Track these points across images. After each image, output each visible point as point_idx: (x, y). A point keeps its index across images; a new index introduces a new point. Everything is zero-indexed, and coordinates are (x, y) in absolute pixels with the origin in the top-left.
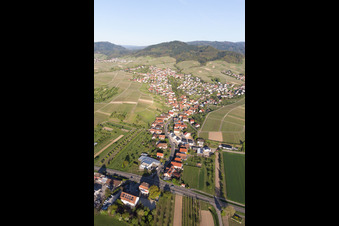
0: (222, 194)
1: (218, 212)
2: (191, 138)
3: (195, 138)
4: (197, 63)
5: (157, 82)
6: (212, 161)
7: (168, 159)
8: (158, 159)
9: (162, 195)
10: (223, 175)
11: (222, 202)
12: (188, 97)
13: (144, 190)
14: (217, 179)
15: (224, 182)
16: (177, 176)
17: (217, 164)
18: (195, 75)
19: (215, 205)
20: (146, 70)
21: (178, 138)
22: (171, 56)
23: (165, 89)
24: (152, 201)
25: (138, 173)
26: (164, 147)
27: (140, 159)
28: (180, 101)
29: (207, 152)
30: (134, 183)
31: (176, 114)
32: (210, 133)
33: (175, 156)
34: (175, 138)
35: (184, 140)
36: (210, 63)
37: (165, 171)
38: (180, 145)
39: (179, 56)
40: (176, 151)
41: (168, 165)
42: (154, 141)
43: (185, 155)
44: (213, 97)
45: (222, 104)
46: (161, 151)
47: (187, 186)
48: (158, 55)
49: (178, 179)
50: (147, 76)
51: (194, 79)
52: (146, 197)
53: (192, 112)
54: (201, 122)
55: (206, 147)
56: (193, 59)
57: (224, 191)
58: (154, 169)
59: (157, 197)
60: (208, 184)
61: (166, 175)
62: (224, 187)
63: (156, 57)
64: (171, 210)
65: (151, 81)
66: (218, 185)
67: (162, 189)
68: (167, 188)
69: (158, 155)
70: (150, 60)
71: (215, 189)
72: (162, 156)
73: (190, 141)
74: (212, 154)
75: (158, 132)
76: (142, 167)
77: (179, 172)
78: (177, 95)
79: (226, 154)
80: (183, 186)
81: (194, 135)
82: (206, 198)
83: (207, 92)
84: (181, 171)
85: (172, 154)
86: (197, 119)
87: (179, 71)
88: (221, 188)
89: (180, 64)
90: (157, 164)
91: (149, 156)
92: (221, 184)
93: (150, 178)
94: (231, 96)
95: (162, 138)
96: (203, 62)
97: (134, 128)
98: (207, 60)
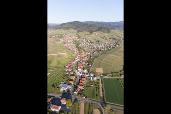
0: (104, 99)
1: (103, 109)
2: (87, 72)
3: (89, 72)
4: (88, 33)
5: (68, 43)
6: (98, 83)
7: (75, 84)
8: (70, 84)
9: (73, 104)
10: (104, 90)
11: (104, 104)
12: (84, 51)
13: (64, 102)
14: (101, 92)
15: (104, 93)
16: (81, 93)
17: (101, 84)
18: (87, 39)
19: (101, 105)
20: (61, 37)
21: (80, 73)
22: (74, 29)
23: (72, 47)
24: (68, 108)
25: (60, 93)
26: (73, 78)
27: (61, 85)
28: (80, 53)
29: (95, 79)
30: (58, 99)
31: (79, 60)
32: (97, 69)
33: (79, 82)
34: (79, 73)
35: (83, 73)
36: (95, 33)
37: (75, 91)
38: (81, 76)
39: (79, 29)
40: (80, 80)
41: (76, 87)
42: (68, 75)
43: (84, 81)
44: (97, 50)
45: (102, 54)
46: (72, 80)
47: (86, 97)
48: (68, 28)
49: (81, 94)
50: (62, 40)
51: (87, 41)
52: (65, 105)
53: (87, 59)
54: (92, 63)
55: (95, 76)
56: (86, 30)
57: (105, 98)
58: (68, 90)
59: (71, 105)
60: (97, 95)
61: (75, 92)
62: (105, 96)
63: (66, 29)
64: (78, 111)
65: (64, 43)
66: (102, 95)
67: (73, 100)
68: (76, 100)
69: (70, 82)
70: (63, 31)
71: (100, 97)
72: (72, 83)
73: (87, 74)
74: (98, 80)
75: (70, 70)
76: (62, 90)
77: (82, 90)
78: (79, 50)
79: (105, 79)
80: (84, 97)
81: (88, 70)
82: (96, 103)
83: (94, 48)
84: (83, 90)
85: (77, 81)
86: (90, 62)
87: (79, 37)
88: (103, 96)
89: (79, 34)
90: (70, 87)
91: (65, 83)
92: (103, 95)
93: (66, 95)
94: (106, 49)
95: (72, 73)
96: (91, 32)
97: (56, 69)
98: (93, 31)
